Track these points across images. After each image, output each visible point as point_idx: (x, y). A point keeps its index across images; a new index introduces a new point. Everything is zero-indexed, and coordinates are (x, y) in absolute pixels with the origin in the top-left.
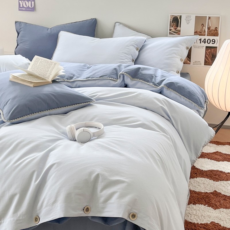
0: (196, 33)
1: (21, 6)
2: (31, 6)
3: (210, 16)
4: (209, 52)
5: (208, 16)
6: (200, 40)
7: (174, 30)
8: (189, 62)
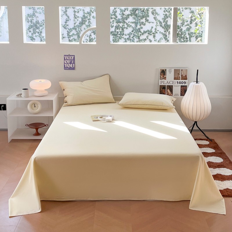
0: (175, 79)
1: (66, 67)
2: (73, 66)
3: (182, 69)
4: (183, 89)
5: (181, 69)
6: (178, 82)
7: (162, 77)
8: (172, 94)
